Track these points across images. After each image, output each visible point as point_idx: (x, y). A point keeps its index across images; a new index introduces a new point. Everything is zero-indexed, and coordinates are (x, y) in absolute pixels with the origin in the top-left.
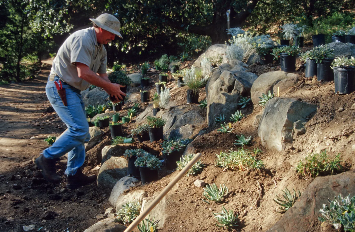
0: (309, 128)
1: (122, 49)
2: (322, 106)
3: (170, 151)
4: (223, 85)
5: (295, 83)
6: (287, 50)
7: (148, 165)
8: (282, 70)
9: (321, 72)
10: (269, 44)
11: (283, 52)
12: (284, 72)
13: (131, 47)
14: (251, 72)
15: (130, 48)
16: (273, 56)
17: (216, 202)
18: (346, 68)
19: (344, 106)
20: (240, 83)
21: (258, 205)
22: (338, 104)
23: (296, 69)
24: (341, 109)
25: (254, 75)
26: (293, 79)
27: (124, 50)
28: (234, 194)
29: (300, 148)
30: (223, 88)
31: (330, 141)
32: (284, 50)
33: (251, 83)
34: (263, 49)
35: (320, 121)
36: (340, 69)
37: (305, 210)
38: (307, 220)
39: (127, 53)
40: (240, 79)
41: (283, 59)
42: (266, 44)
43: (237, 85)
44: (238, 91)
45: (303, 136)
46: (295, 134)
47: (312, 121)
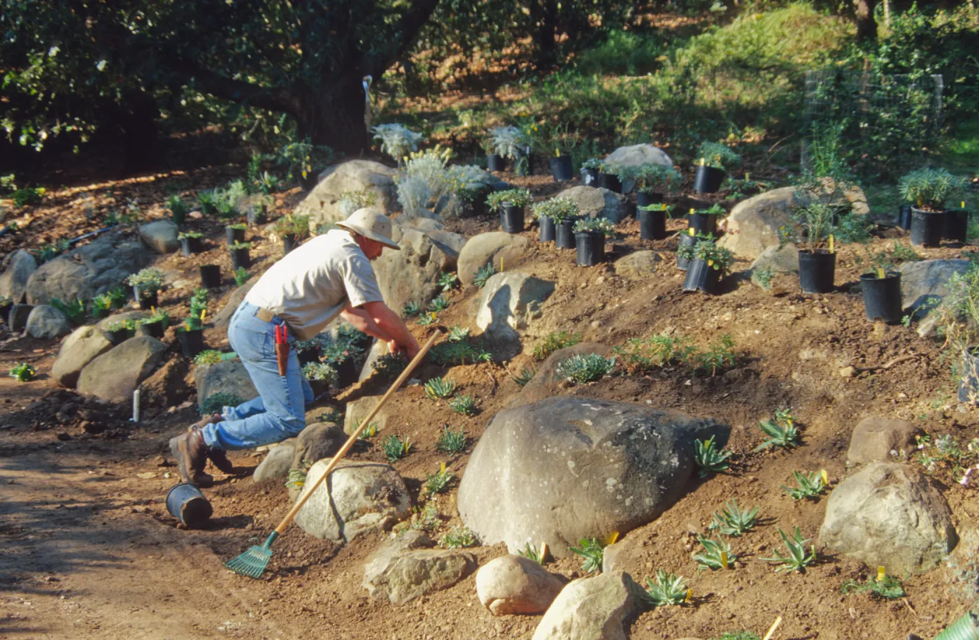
0: (546, 311)
1: (23, 140)
2: (561, 282)
3: (342, 359)
4: (410, 254)
5: (525, 251)
6: (511, 197)
7: (317, 377)
8: (504, 229)
9: (561, 236)
10: (478, 182)
11: (505, 200)
12: (507, 235)
13: (47, 132)
14: (453, 231)
15: (44, 135)
16: (489, 207)
17: (444, 398)
18: (589, 233)
19: (588, 281)
20: (440, 251)
21: (493, 393)
22: (581, 279)
23: (526, 227)
24: (584, 284)
25: (458, 236)
26: (522, 246)
27: (28, 141)
28: (462, 389)
29: (537, 335)
30: (412, 258)
31: (571, 323)
32: (506, 196)
33: (456, 249)
34: (469, 191)
35: (559, 300)
36: (583, 235)
37: (544, 379)
38: (547, 387)
39: (38, 149)
40: (438, 244)
41: (505, 211)
42: (474, 182)
43: (435, 254)
44: (436, 263)
45: (539, 320)
46: (530, 318)
47: (549, 301)
